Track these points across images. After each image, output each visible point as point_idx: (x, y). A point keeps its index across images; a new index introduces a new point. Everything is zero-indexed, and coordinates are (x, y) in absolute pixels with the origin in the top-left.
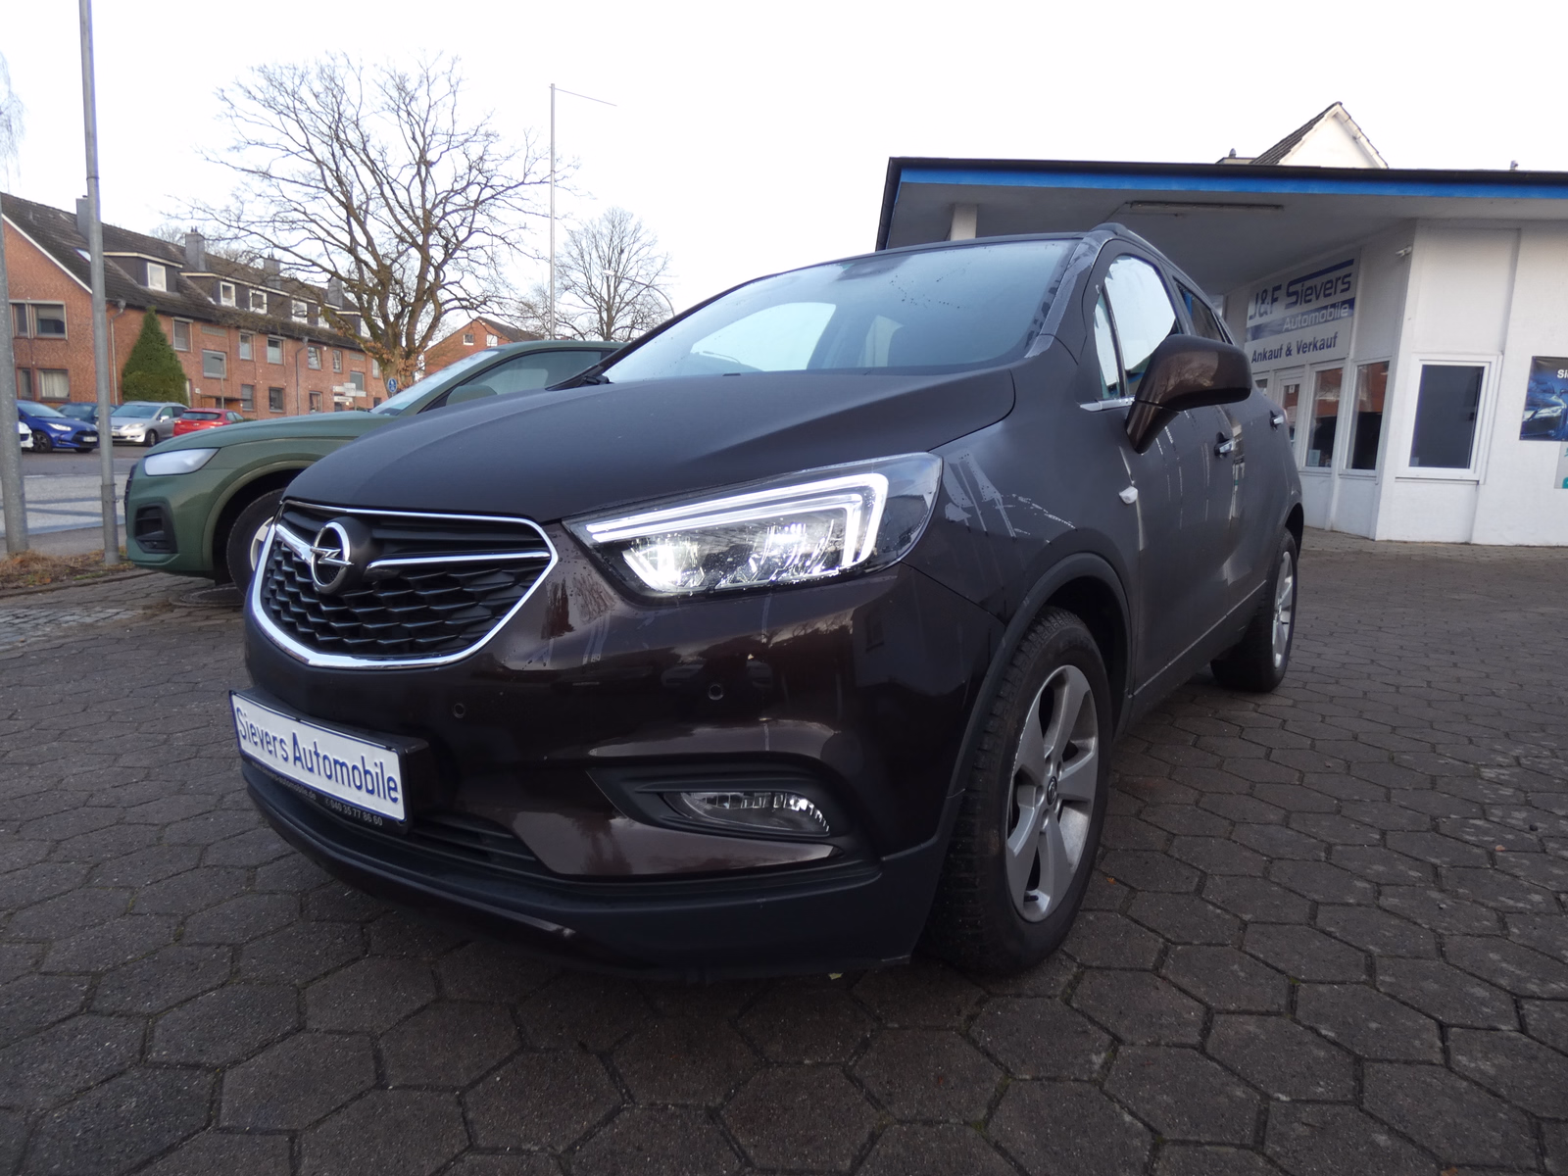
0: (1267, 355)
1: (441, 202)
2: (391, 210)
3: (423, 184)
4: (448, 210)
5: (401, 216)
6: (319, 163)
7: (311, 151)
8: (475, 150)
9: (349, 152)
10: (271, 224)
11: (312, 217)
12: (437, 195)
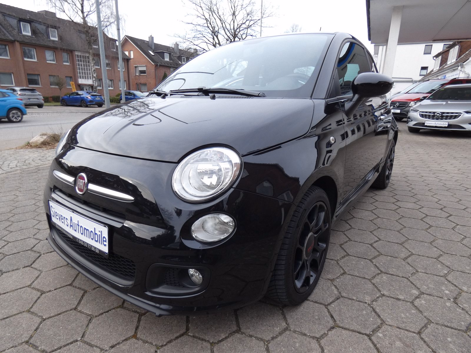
1: (238, 28)
2: (225, 31)
3: (234, 22)
4: (240, 30)
5: (228, 33)
6: (206, 19)
7: (204, 16)
8: (249, 9)
9: (214, 14)
10: (193, 39)
11: (204, 35)
12: (238, 25)
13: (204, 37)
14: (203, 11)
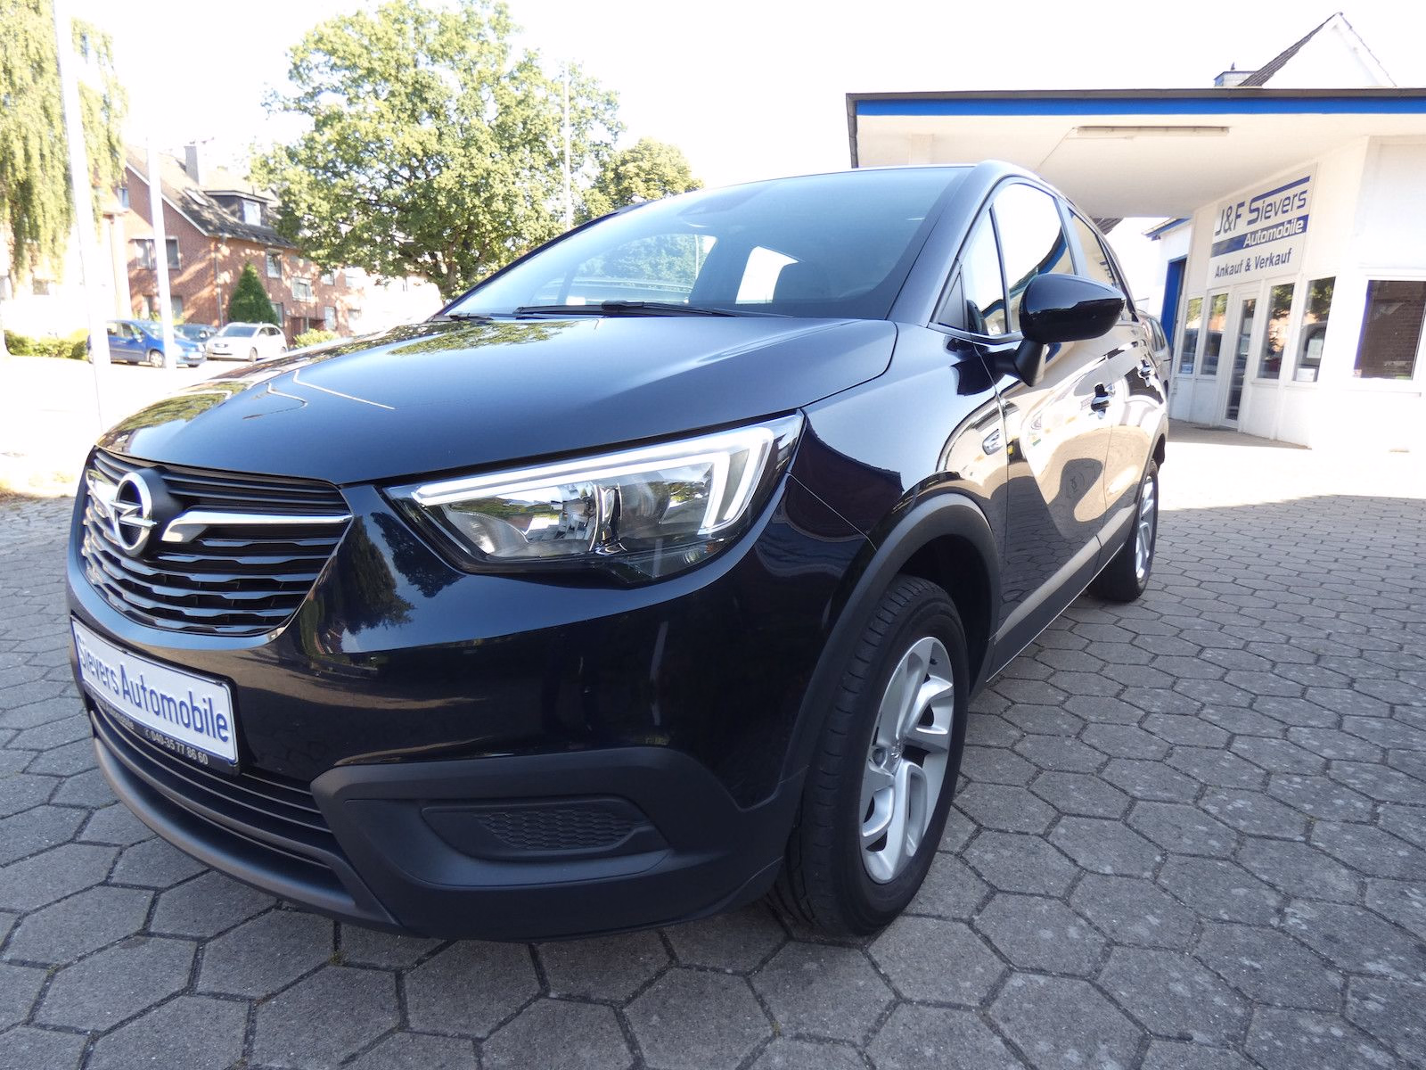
0: (1229, 270)
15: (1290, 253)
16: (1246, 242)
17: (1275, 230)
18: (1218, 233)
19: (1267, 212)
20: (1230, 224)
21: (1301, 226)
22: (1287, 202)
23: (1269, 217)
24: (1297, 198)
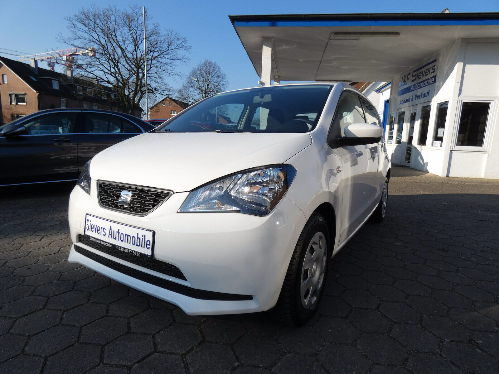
0: (405, 101)
13: (102, 65)
14: (99, 36)
15: (429, 92)
16: (412, 89)
17: (423, 83)
18: (401, 86)
19: (419, 76)
20: (405, 82)
21: (434, 80)
22: (427, 71)
23: (420, 78)
24: (431, 69)
